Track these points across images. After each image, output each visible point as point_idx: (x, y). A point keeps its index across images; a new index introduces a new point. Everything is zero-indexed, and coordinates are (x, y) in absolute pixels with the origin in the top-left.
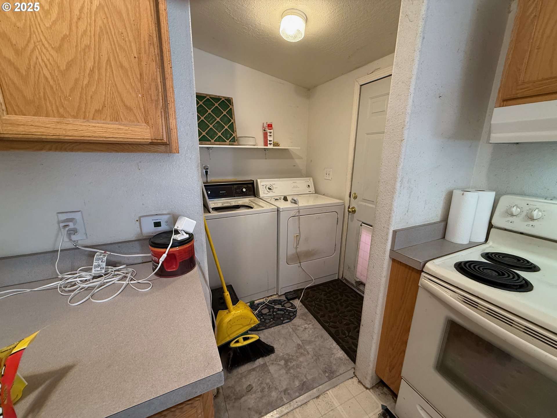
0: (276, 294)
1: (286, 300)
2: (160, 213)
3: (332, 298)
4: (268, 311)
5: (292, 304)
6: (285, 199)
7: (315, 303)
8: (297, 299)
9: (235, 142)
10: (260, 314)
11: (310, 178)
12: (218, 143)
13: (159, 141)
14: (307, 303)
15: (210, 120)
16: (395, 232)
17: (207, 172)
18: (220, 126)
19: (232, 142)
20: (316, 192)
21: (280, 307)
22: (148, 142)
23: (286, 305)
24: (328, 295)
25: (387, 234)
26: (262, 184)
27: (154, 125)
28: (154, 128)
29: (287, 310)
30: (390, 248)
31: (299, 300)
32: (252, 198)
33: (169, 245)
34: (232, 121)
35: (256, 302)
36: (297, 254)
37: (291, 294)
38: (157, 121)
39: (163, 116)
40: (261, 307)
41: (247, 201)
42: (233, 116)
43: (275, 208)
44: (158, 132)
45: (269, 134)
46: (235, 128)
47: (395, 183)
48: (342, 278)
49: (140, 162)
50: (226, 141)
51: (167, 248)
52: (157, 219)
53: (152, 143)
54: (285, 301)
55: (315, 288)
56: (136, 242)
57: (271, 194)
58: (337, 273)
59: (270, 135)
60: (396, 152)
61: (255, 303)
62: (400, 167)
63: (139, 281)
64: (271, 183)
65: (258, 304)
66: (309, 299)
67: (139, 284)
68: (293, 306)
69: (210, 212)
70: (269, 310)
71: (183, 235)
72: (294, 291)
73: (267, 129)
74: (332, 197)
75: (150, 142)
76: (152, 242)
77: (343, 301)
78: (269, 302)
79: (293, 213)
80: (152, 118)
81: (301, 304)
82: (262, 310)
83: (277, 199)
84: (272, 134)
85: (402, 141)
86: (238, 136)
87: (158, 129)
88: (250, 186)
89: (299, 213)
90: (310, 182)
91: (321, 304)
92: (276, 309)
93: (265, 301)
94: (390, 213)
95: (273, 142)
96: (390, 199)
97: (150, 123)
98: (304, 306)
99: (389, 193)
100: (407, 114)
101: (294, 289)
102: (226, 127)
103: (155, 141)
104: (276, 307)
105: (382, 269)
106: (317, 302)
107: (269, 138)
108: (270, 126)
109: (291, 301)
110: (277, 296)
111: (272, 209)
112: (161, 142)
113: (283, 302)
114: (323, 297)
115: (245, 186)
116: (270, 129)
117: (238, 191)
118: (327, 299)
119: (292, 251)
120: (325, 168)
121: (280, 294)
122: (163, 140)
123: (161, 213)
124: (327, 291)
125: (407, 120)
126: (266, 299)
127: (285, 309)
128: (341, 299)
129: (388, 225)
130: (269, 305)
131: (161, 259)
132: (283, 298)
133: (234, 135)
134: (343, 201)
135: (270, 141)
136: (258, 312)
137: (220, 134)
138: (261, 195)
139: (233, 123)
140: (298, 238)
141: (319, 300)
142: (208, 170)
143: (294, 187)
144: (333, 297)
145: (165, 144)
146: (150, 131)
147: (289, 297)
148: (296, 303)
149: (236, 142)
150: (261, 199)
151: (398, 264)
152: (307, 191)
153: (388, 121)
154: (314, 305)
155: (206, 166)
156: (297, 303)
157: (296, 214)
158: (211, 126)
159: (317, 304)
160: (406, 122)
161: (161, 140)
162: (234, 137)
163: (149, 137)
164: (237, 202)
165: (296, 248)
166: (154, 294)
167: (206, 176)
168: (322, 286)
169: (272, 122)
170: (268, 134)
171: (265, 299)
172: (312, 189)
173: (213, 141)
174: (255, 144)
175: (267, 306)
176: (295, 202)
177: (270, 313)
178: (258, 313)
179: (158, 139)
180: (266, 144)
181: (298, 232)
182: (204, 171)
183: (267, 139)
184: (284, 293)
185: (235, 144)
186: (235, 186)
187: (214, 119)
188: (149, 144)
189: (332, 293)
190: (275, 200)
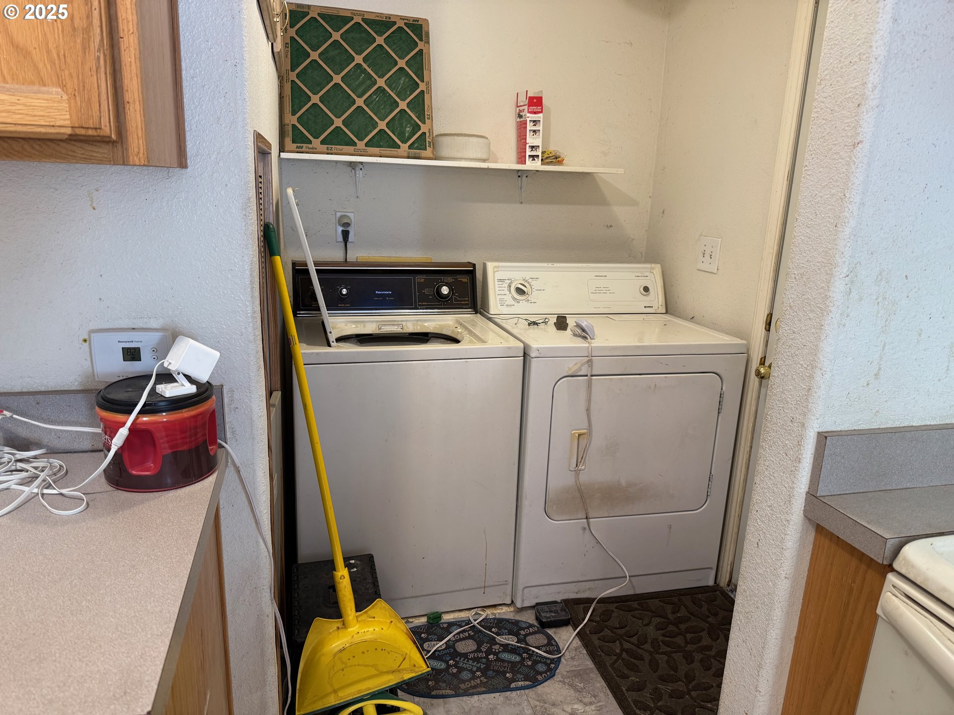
0: (509, 602)
1: (536, 624)
2: (141, 325)
3: (679, 640)
4: (474, 648)
5: (550, 638)
6: (561, 323)
7: (621, 644)
8: (570, 628)
9: (426, 149)
10: (450, 654)
11: (653, 265)
12: (376, 150)
13: (90, 132)
14: (597, 642)
15: (359, 86)
16: (823, 438)
17: (346, 234)
18: (383, 102)
19: (416, 149)
20: (670, 308)
21: (512, 641)
22: (64, 134)
23: (530, 639)
24: (671, 628)
25: (799, 444)
26: (499, 275)
27: (79, 92)
28: (78, 98)
29: (531, 655)
30: (807, 486)
31: (575, 631)
32: (467, 317)
33: (136, 405)
34: (422, 86)
35: (447, 618)
36: (579, 490)
37: (554, 609)
38: (87, 81)
39: (103, 69)
40: (458, 633)
41: (450, 323)
42: (425, 72)
43: (518, 348)
44: (88, 109)
45: (530, 127)
46: (431, 107)
47: (828, 282)
48: (728, 585)
49: (97, 190)
50: (399, 147)
51: (130, 412)
52: (134, 340)
53: (74, 138)
54: (531, 626)
55: (635, 605)
56: (79, 395)
57: (523, 307)
58: (711, 568)
59: (534, 131)
60: (837, 181)
61: (442, 621)
62: (847, 231)
63: (64, 491)
64: (527, 275)
65: (451, 624)
66: (607, 632)
67: (61, 497)
68: (552, 646)
69: (329, 345)
70: (479, 645)
71: (183, 385)
72: (566, 602)
73: (526, 110)
74: (714, 326)
75: (70, 135)
76: (102, 398)
77: (713, 653)
78: (486, 623)
79: (571, 365)
80: (74, 75)
81: (577, 643)
82: (457, 641)
83: (535, 323)
84: (541, 128)
85: (854, 146)
86: (437, 130)
87: (89, 100)
88: (464, 280)
89: (591, 366)
90: (653, 276)
91: (639, 651)
92: (497, 647)
93: (472, 620)
94: (811, 377)
95: (543, 153)
96: (813, 330)
97: (68, 86)
98: (585, 652)
99: (812, 311)
100: (873, 60)
101: (566, 597)
102: (403, 105)
103: (82, 132)
104: (503, 639)
105: (782, 553)
106: (627, 645)
107: (531, 140)
108: (536, 103)
109: (550, 631)
110: (512, 609)
111: (509, 348)
112: (95, 134)
113: (523, 629)
114: (651, 631)
115: (450, 279)
116: (535, 113)
117: (426, 291)
118: (663, 642)
119: (561, 479)
120: (701, 235)
121: (519, 605)
122: (100, 129)
123: (144, 327)
124: (671, 616)
125: (873, 79)
126: (476, 614)
127: (527, 651)
128: (709, 648)
129: (804, 414)
130: (480, 631)
131: (114, 441)
132: (529, 618)
133: (424, 128)
134: (744, 342)
135: (532, 147)
136: (443, 647)
137: (382, 125)
138: (495, 306)
139: (423, 92)
140: (583, 442)
141: (638, 641)
142: (349, 229)
143: (598, 291)
144: (685, 637)
145: (105, 141)
146: (70, 107)
147: (546, 616)
148: (564, 637)
149: (428, 152)
150: (490, 319)
151: (831, 540)
152: (640, 303)
153: (820, 84)
154: (618, 651)
155: (345, 216)
156: (566, 637)
157: (580, 369)
158: (360, 102)
159: (627, 651)
160: (870, 86)
161: (96, 129)
162: (424, 133)
163: (68, 123)
164: (420, 323)
165: (577, 472)
166: (84, 524)
167: (343, 244)
168: (657, 601)
169: (541, 92)
170: (528, 128)
171: (473, 612)
172: (657, 299)
173: (361, 145)
174: (484, 156)
175: (474, 633)
176: (583, 333)
177: (480, 655)
178: (446, 649)
179: (88, 128)
180: (522, 160)
181: (586, 424)
182: (340, 229)
183: (526, 143)
184: (533, 603)
185: (423, 153)
186: (421, 279)
187: (369, 82)
188: (66, 139)
189: (683, 627)
190: (529, 324)
